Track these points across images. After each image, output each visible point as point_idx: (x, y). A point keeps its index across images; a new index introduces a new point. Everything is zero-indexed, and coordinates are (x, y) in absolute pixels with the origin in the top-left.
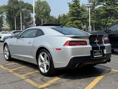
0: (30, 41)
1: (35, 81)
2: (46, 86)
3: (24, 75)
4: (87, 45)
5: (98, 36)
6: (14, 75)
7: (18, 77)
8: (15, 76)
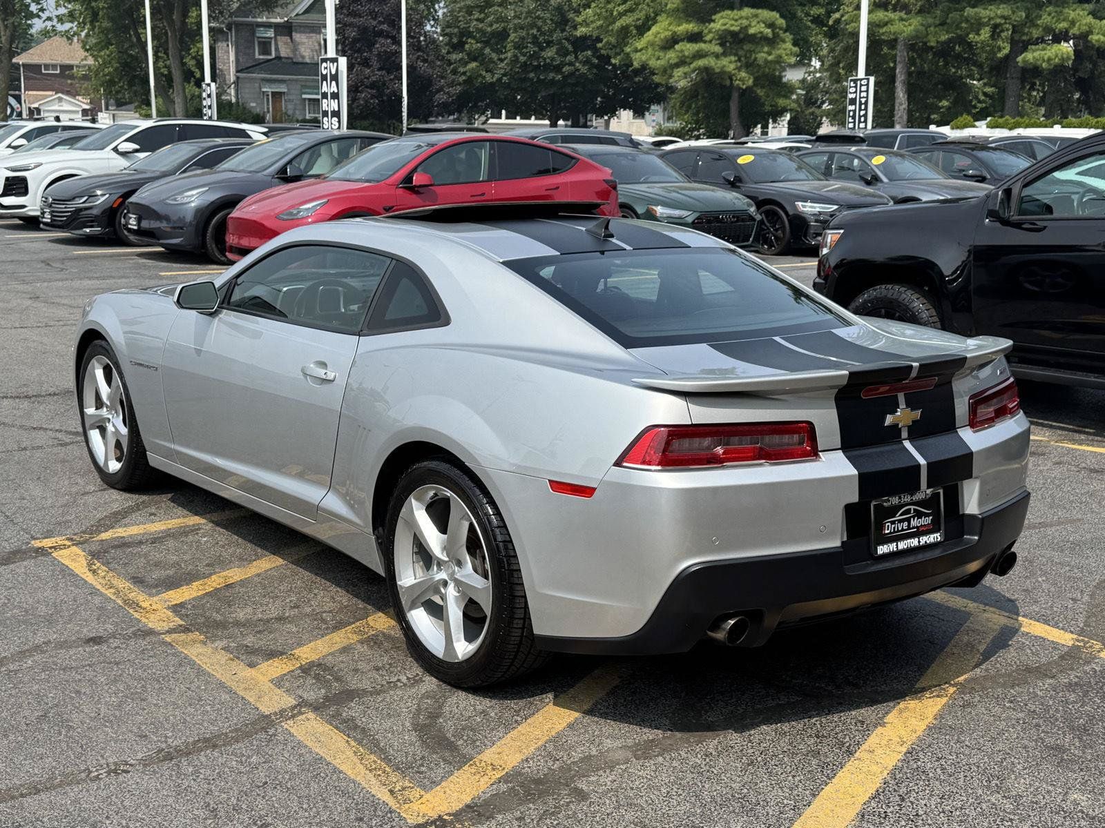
0: (323, 365)
1: (376, 747)
2: (467, 799)
3: (276, 668)
4: (814, 453)
5: (914, 374)
6: (192, 664)
7: (222, 685)
8: (200, 672)
